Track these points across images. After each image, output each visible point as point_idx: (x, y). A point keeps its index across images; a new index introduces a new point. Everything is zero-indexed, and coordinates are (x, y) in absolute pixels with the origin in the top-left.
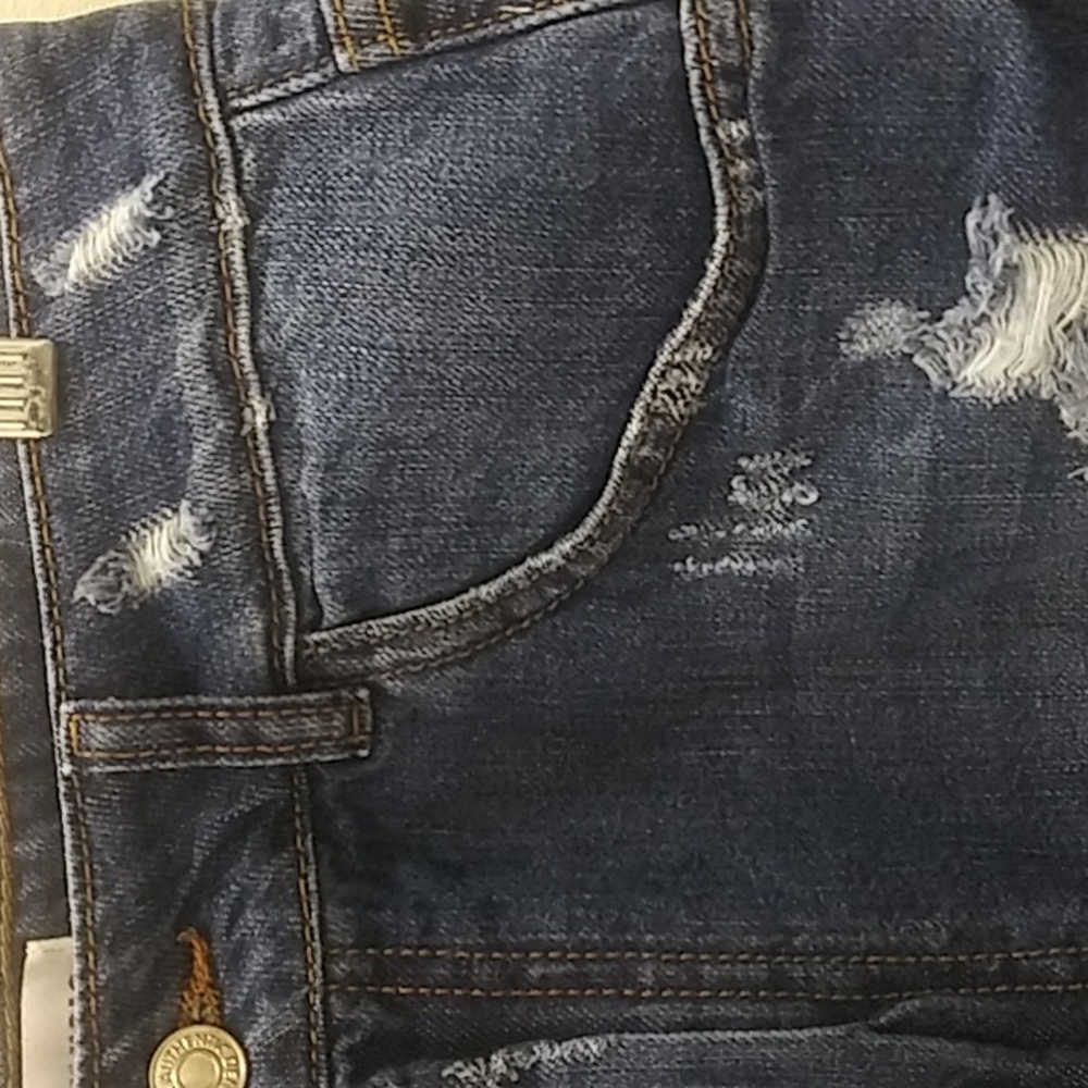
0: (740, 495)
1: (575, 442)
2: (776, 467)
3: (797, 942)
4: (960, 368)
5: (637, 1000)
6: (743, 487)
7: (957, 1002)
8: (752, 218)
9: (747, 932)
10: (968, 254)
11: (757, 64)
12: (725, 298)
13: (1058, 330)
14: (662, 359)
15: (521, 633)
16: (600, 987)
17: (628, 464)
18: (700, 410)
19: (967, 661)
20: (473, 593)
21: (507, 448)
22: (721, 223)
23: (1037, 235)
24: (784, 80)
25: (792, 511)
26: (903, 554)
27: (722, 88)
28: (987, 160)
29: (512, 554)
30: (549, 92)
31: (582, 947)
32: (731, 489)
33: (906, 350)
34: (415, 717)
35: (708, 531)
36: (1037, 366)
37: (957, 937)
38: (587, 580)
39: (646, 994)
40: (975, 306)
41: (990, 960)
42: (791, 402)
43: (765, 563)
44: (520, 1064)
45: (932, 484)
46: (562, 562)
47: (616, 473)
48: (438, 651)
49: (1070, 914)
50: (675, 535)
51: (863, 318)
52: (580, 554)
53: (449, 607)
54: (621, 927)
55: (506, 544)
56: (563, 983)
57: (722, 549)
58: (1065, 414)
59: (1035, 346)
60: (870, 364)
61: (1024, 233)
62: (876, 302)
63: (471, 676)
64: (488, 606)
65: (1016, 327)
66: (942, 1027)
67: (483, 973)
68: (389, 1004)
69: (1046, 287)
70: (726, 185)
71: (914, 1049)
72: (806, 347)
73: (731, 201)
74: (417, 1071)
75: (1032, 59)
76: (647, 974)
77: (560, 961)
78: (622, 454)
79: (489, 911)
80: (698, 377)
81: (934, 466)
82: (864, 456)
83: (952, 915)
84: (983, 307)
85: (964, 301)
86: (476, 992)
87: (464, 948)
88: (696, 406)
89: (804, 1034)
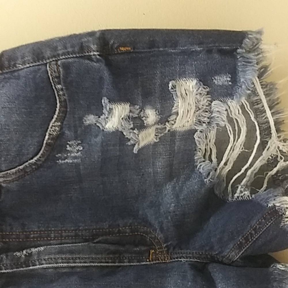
0: (68, 148)
1: (36, 140)
2: (75, 143)
3: (80, 228)
4: (105, 126)
5: (51, 240)
6: (69, 147)
7: (109, 237)
8: (64, 101)
9: (71, 227)
10: (103, 107)
11: (61, 76)
12: (61, 114)
13: (121, 119)
14: (51, 125)
15: (28, 175)
16: (44, 238)
17: (46, 143)
18: (60, 134)
19: (114, 176)
20: (18, 168)
21: (23, 141)
22: (58, 102)
23: (114, 103)
24: (67, 78)
25: (78, 151)
26: (99, 158)
27: (56, 79)
28: (104, 91)
29: (26, 160)
30: (26, 80)
31: (41, 231)
32: (67, 147)
33: (95, 123)
34: (8, 190)
35: (63, 155)
36: (118, 125)
37: (110, 226)
38: (41, 164)
39: (53, 239)
40: (105, 115)
41: (116, 230)
42: (76, 132)
43: (74, 160)
44: (28, 252)
45: (102, 146)
46: (35, 161)
47: (44, 145)
48: (12, 178)
49: (131, 221)
50: (57, 156)
51: (87, 118)
52: (38, 160)
53: (14, 170)
54: (48, 227)
55: (24, 158)
56: (37, 238)
57: (66, 158)
58: (125, 133)
59: (117, 122)
60: (89, 125)
61: (112, 103)
62: (88, 115)
63: (19, 183)
64: (21, 170)
65: (113, 119)
66: (106, 242)
67: (22, 236)
68: (5, 243)
69: (117, 112)
70: (58, 96)
71: (100, 246)
72: (77, 122)
73: (59, 98)
74: (9, 254)
75: (109, 75)
76: (52, 235)
77: (37, 234)
78: (45, 142)
79: (23, 225)
80: (58, 128)
81: (102, 143)
82: (90, 141)
83: (109, 222)
84: (107, 116)
85: (103, 115)
86: (21, 240)
87: (19, 232)
88: (59, 133)
89: (80, 244)
